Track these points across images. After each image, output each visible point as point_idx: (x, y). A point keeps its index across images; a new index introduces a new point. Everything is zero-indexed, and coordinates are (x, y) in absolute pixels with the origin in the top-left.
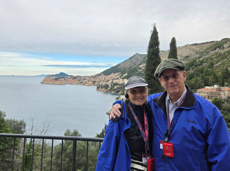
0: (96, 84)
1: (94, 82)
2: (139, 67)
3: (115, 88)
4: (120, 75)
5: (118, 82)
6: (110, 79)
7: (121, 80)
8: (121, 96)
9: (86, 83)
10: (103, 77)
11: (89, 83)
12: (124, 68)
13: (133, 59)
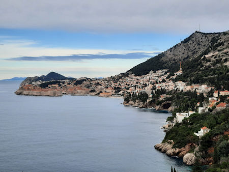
0: (121, 92)
1: (117, 90)
2: (204, 57)
3: (161, 99)
4: (166, 73)
5: (166, 88)
6: (147, 83)
7: (171, 83)
8: (177, 114)
9: (101, 92)
10: (133, 79)
11: (107, 90)
12: (174, 60)
13: (191, 42)
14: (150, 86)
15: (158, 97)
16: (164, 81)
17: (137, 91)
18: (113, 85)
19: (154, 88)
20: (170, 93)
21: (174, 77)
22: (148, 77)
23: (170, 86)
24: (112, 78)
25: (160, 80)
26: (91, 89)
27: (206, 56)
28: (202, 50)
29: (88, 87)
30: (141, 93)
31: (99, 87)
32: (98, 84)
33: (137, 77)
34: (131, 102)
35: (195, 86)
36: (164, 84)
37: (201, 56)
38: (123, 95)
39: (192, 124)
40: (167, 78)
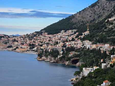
2: (108, 20)
3: (70, 55)
4: (75, 33)
5: (75, 46)
6: (59, 41)
7: (79, 41)
8: (84, 69)
9: (17, 48)
10: (46, 37)
11: (23, 47)
12: (83, 22)
13: (97, 7)
14: (61, 44)
15: (67, 54)
16: (73, 40)
17: (50, 48)
18: (28, 42)
19: (64, 46)
20: (78, 50)
21: (82, 37)
22: (59, 35)
23: (79, 44)
24: (28, 36)
25: (70, 38)
26: (8, 45)
27: (110, 19)
28: (106, 14)
29: (6, 43)
30: (53, 50)
31: (16, 43)
32: (15, 40)
33: (50, 36)
34: (44, 58)
35: (99, 45)
36: (73, 42)
37: (105, 19)
38: (37, 51)
39: (96, 78)
40: (76, 37)
